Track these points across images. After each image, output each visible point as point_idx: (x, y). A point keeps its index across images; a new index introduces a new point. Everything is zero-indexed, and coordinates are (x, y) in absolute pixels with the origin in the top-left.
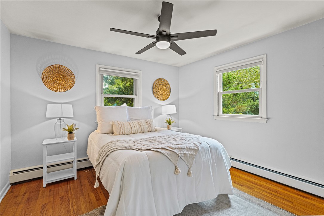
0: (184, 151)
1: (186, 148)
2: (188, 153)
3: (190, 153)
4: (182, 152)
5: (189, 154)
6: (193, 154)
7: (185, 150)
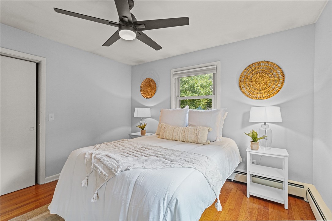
0: (100, 165)
1: (105, 164)
2: (101, 169)
3: (103, 171)
4: (96, 165)
5: (101, 172)
6: (105, 175)
7: (102, 165)
